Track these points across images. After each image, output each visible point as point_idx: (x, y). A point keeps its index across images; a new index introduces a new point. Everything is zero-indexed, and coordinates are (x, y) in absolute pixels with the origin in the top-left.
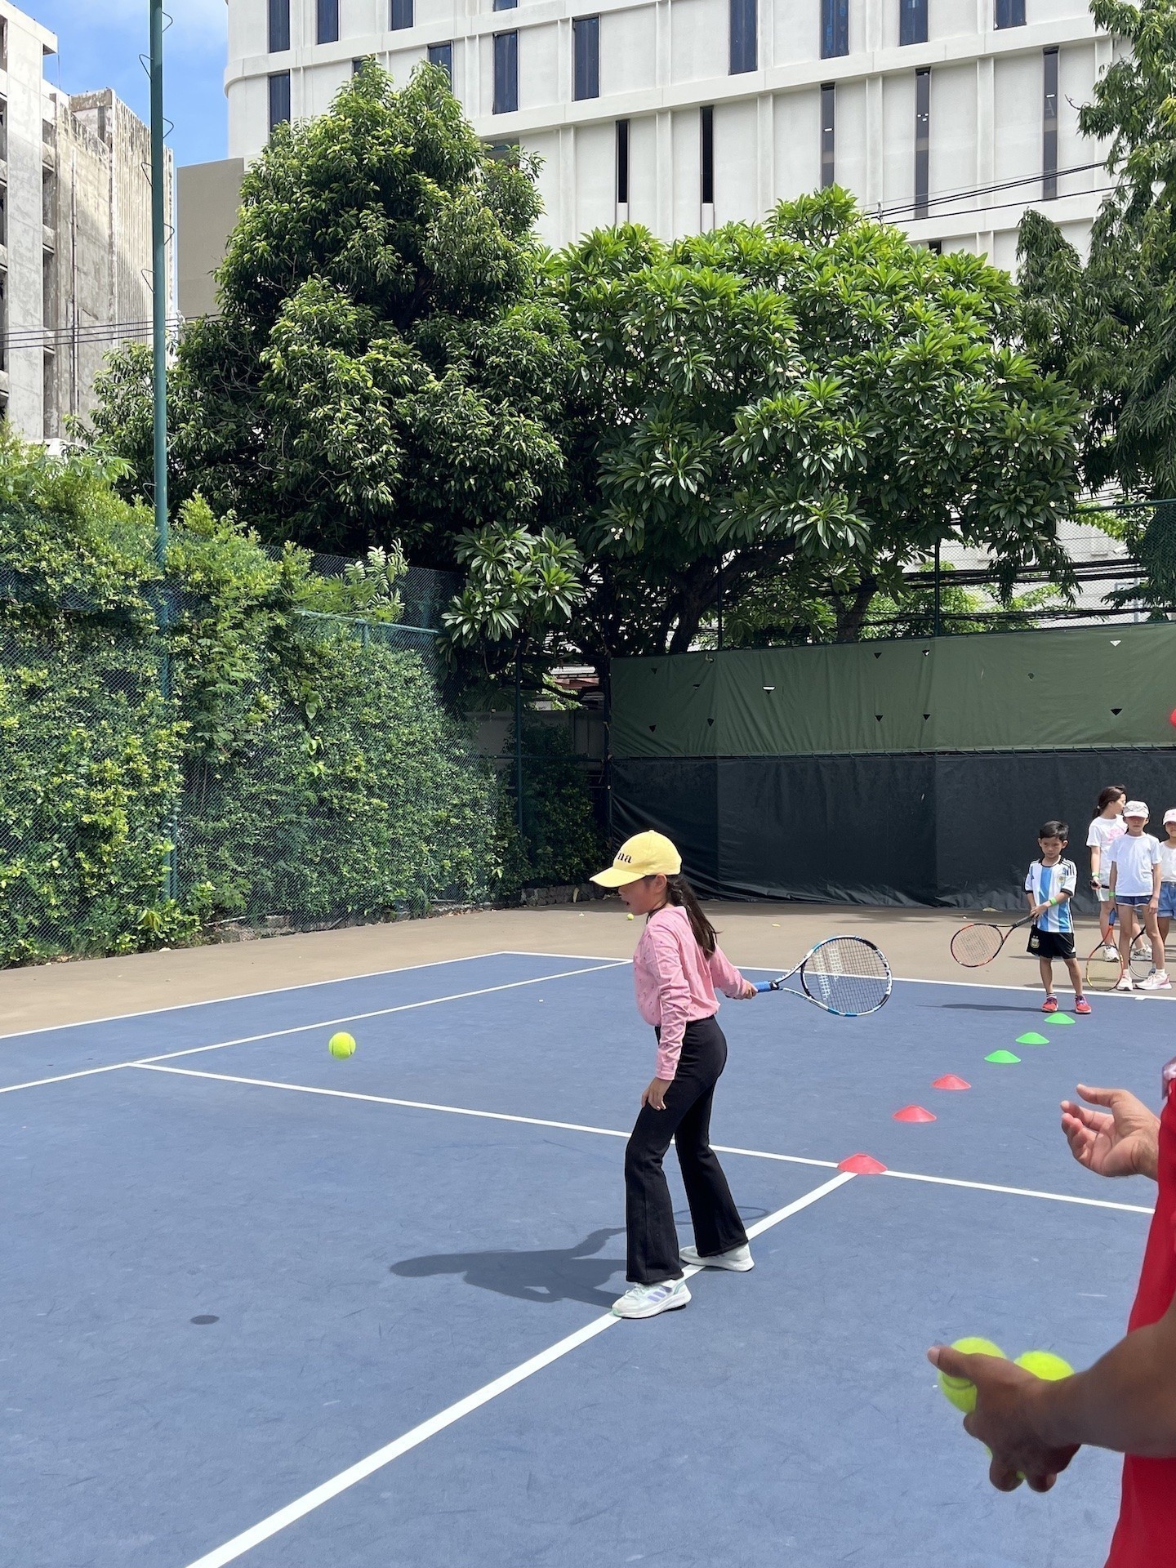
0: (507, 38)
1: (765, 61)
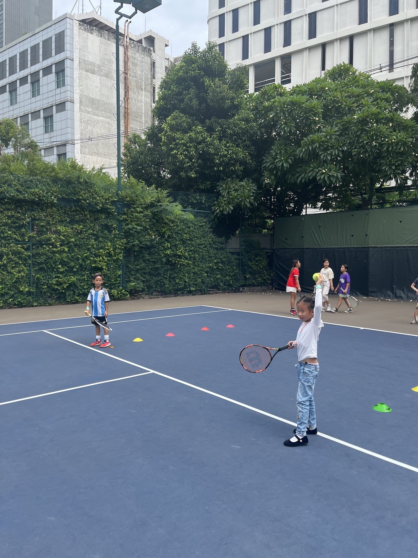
0: (288, 23)
1: (371, 19)
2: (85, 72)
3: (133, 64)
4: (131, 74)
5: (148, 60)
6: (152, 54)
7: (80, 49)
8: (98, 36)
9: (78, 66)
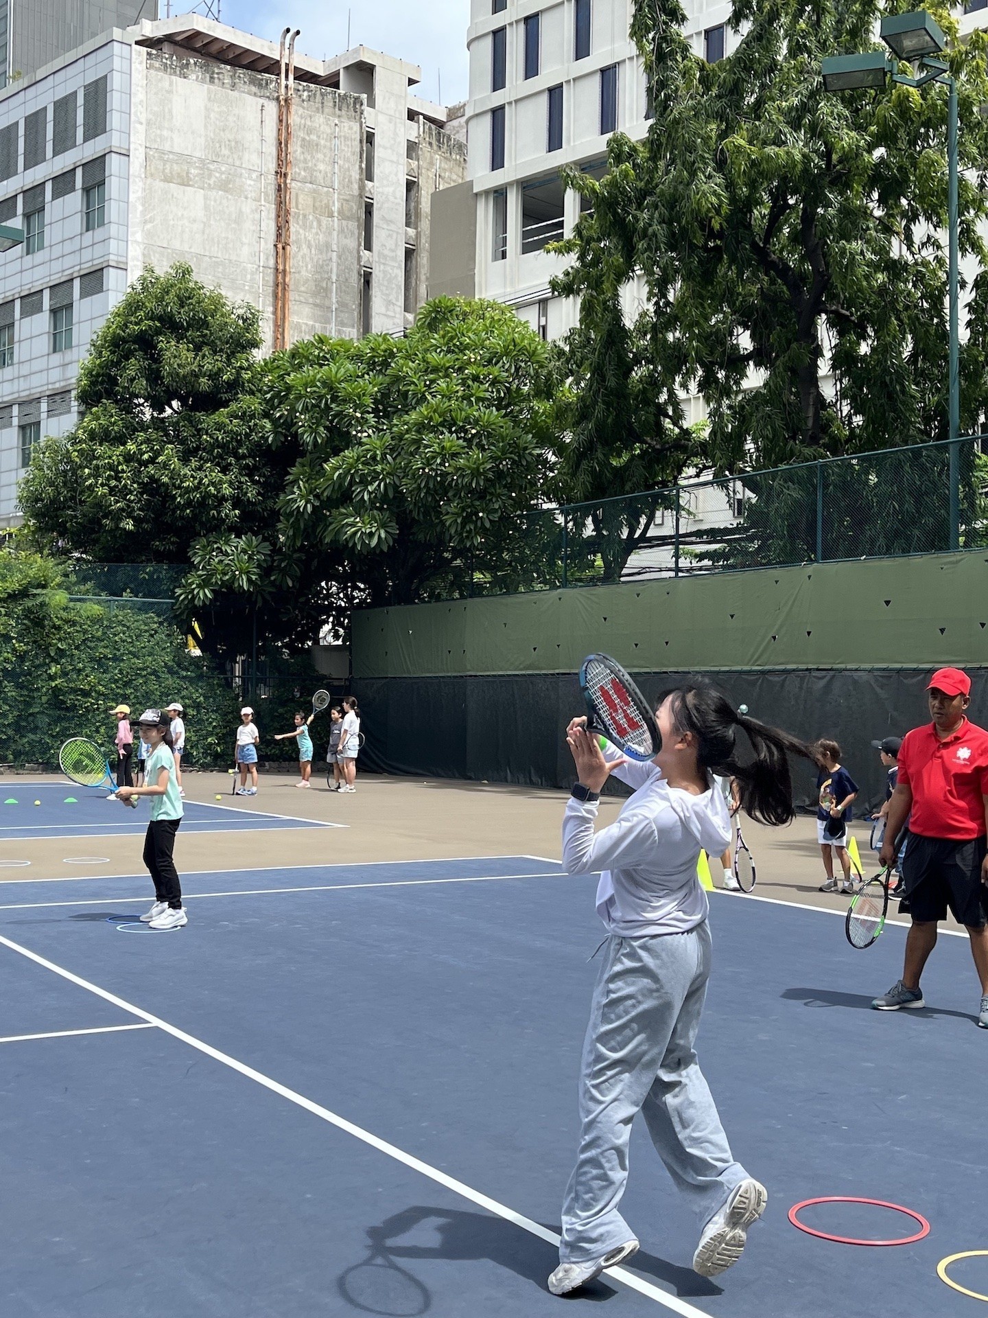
2: (162, 184)
3: (306, 145)
4: (299, 174)
5: (351, 128)
6: (365, 113)
7: (148, 123)
8: (203, 80)
9: (143, 170)
